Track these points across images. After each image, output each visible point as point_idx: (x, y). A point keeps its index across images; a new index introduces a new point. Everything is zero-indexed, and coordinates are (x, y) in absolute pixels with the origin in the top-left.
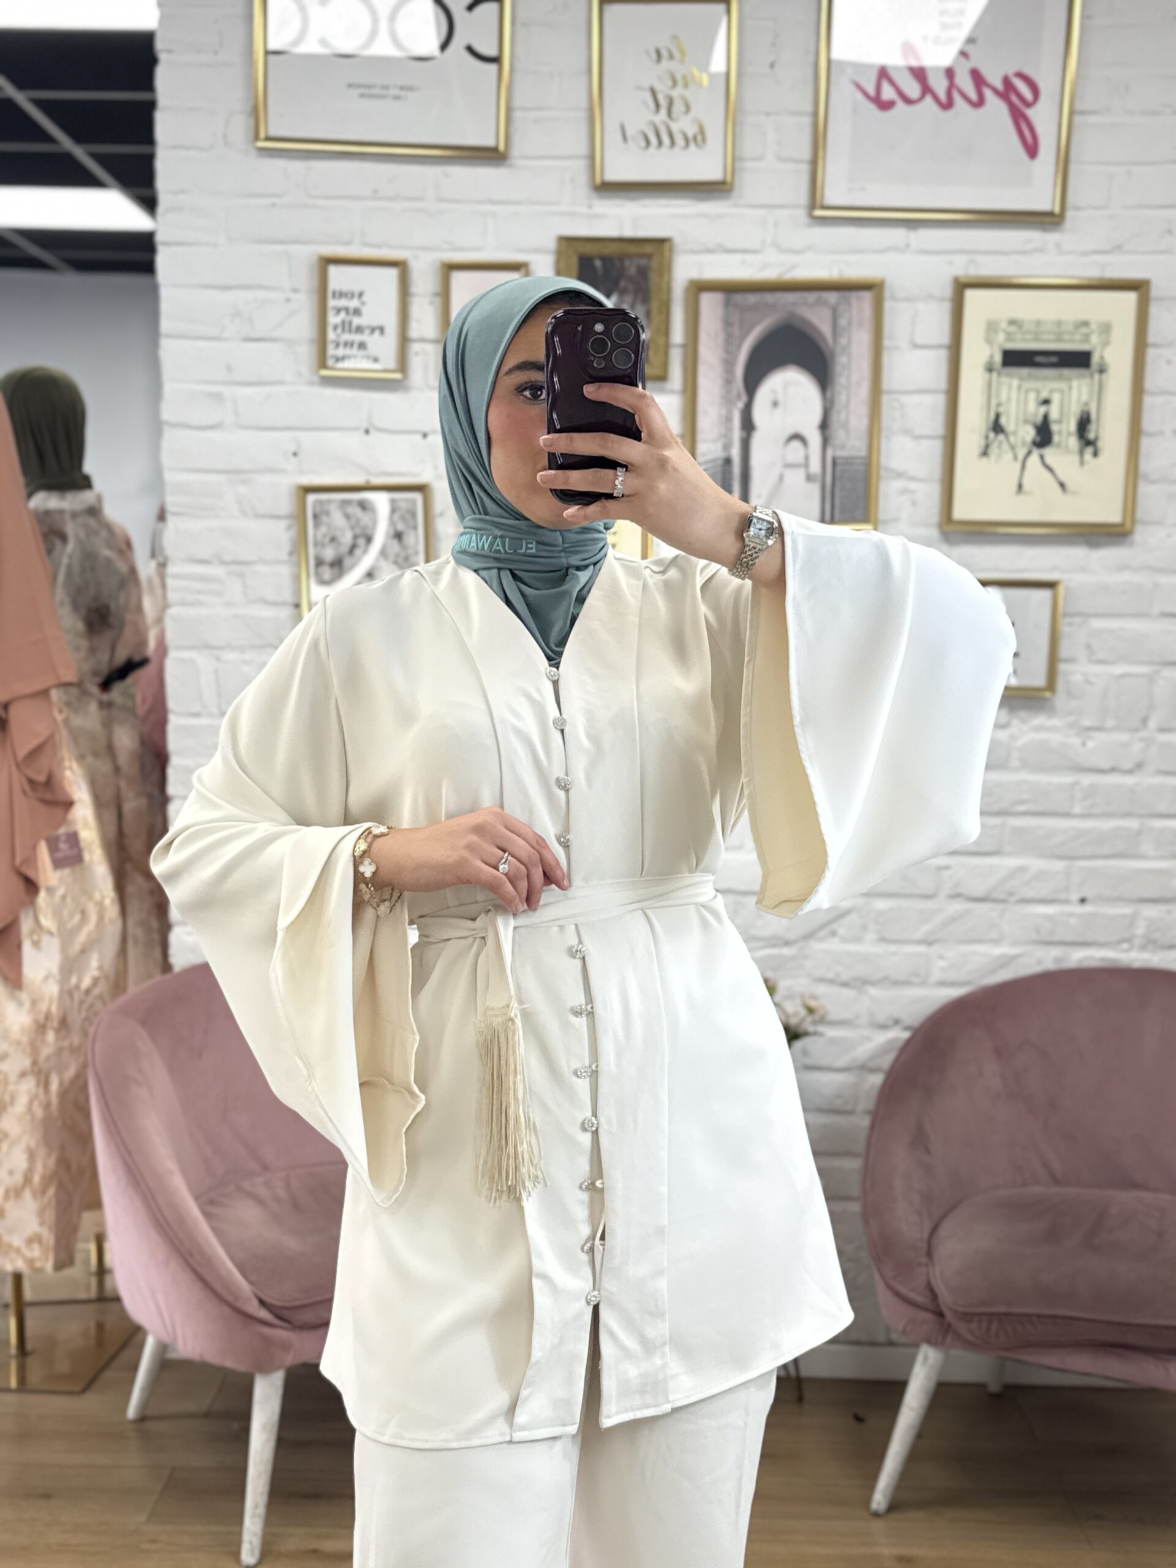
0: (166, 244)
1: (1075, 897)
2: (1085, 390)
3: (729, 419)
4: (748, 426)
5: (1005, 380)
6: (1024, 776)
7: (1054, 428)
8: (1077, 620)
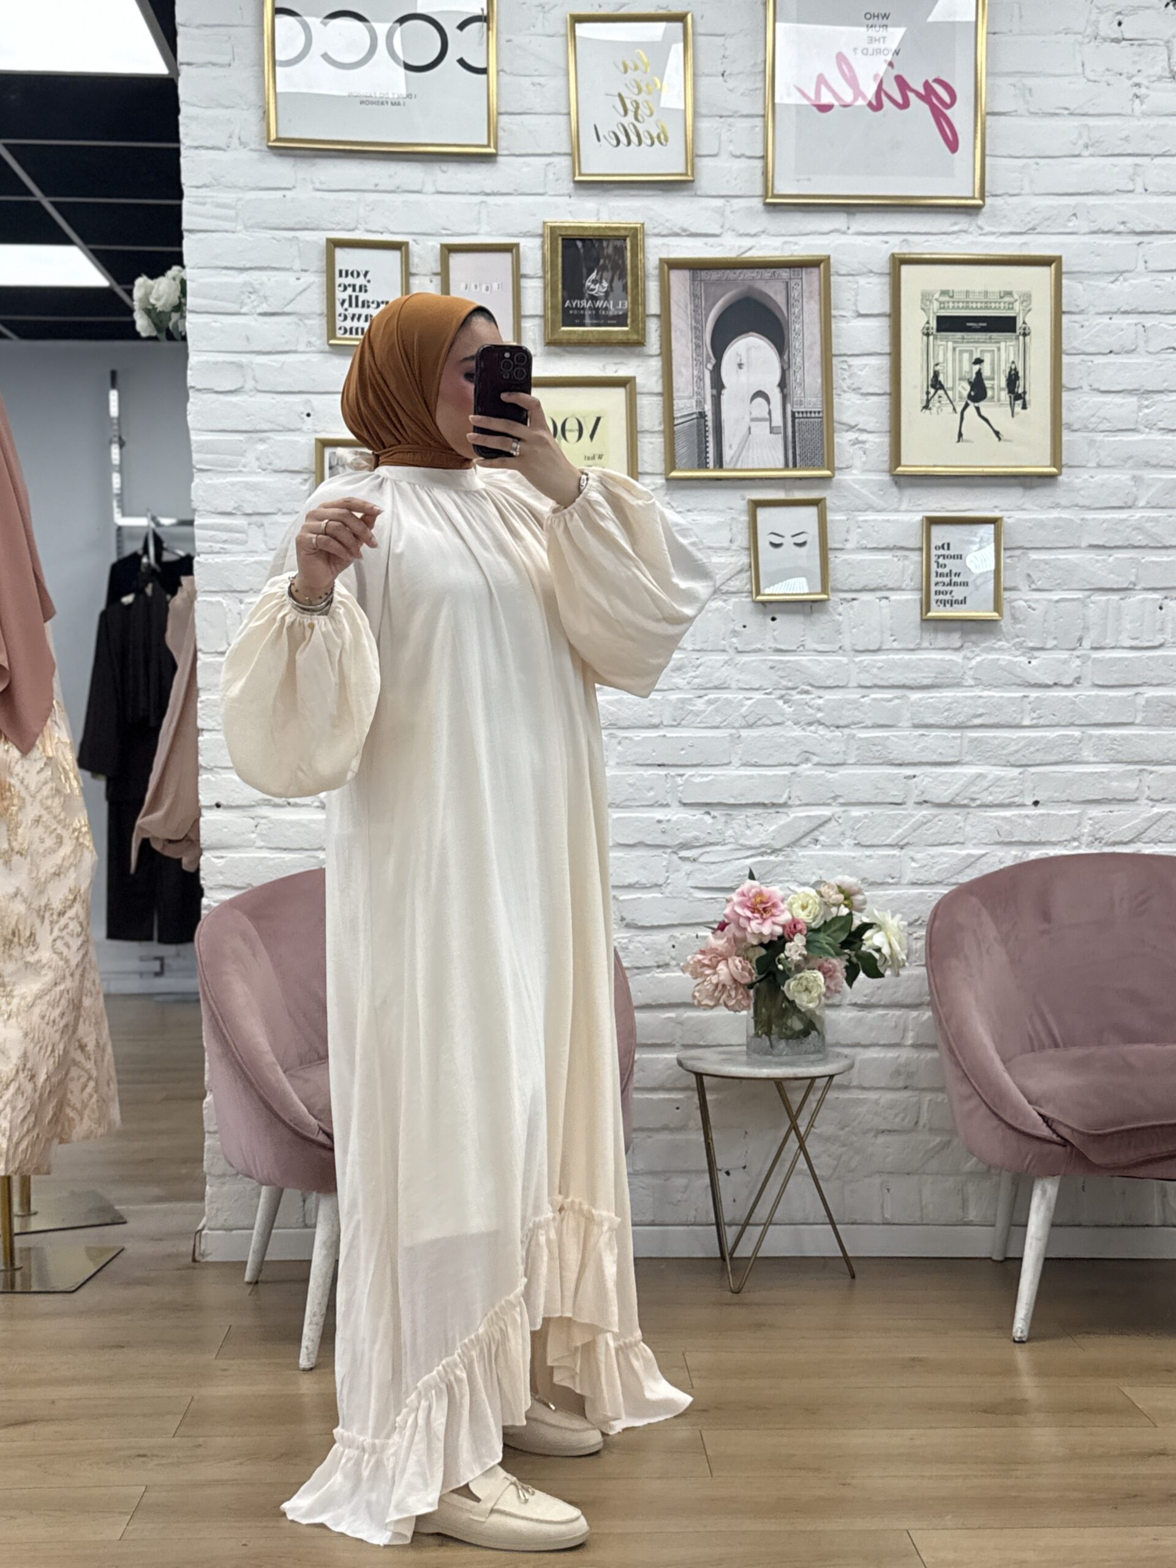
0: (190, 231)
1: (1029, 801)
2: (1011, 349)
3: (701, 379)
4: (718, 385)
5: (939, 343)
6: (977, 692)
7: (987, 383)
8: (1018, 552)
